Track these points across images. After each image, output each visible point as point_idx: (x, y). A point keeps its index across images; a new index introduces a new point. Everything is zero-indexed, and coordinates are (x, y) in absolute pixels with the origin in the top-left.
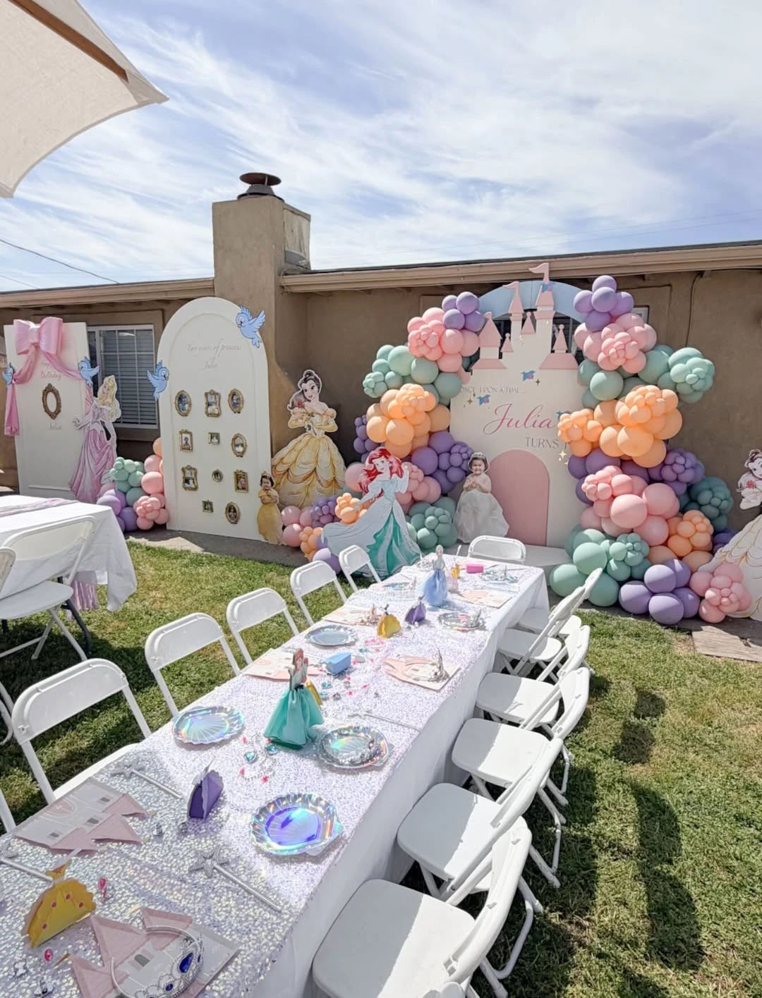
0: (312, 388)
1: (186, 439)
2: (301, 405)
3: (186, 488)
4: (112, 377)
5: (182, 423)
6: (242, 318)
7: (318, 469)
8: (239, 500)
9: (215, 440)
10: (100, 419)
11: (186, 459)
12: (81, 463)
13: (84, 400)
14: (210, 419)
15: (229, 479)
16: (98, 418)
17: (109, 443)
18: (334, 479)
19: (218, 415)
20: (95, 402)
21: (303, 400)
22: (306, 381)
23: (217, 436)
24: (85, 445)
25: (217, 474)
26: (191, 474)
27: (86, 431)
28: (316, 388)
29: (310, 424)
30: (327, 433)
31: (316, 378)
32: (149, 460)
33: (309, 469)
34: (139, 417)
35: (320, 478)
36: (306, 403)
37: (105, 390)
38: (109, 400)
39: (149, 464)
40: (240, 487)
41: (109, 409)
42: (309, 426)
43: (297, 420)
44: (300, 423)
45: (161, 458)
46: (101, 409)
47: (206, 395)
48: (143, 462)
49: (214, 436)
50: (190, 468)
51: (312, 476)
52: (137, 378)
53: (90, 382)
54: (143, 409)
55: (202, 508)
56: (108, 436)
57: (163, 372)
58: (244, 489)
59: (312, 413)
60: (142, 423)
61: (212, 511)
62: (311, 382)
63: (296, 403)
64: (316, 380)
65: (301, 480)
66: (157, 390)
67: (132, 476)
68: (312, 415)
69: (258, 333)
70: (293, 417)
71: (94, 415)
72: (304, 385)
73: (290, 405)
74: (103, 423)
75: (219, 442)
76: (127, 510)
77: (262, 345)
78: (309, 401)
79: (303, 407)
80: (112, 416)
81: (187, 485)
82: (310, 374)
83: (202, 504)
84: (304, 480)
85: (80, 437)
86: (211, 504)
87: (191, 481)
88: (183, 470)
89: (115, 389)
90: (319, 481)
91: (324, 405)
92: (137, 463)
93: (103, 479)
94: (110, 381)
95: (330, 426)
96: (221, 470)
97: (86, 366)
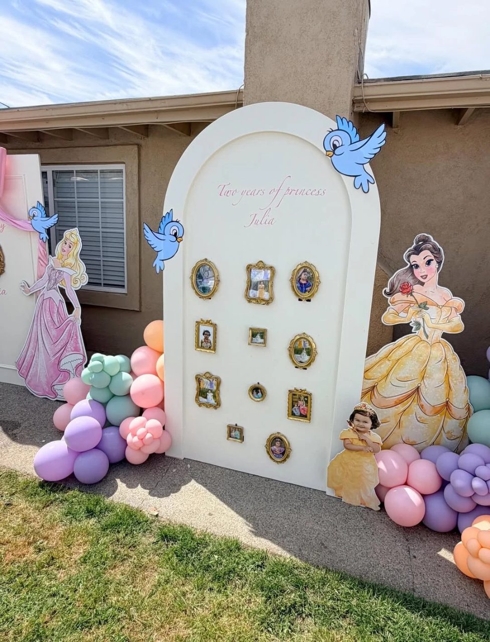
0: (429, 262)
1: (206, 333)
2: (406, 289)
3: (200, 405)
4: (75, 231)
5: (200, 309)
6: (338, 139)
7: (423, 389)
8: (293, 430)
9: (258, 339)
10: (58, 285)
11: (203, 362)
12: (33, 341)
13: (36, 261)
14: (253, 307)
15: (278, 400)
16: (55, 283)
17: (71, 317)
18: (447, 405)
19: (268, 302)
20: (51, 262)
21: (411, 281)
22: (417, 251)
23: (263, 334)
24: (37, 318)
25: (257, 390)
26: (211, 384)
27: (40, 300)
28: (434, 264)
29: (421, 321)
30: (445, 336)
31: (434, 247)
32: (139, 355)
33: (409, 387)
34: (102, 277)
35: (423, 402)
36: (417, 287)
37: (66, 247)
38: (71, 260)
39: (140, 363)
40: (297, 412)
41: (71, 272)
42: (418, 324)
43: (397, 314)
44: (402, 319)
45: (161, 353)
46: (60, 272)
47: (249, 268)
48: (129, 356)
49: (258, 335)
50: (208, 376)
51: (410, 400)
52: (101, 230)
53: (45, 235)
54: (106, 268)
55: (226, 435)
56: (70, 308)
57: (171, 229)
58: (303, 416)
59: (426, 303)
60: (105, 285)
61: (242, 439)
62: (426, 254)
63: (397, 286)
64: (435, 251)
65: (393, 403)
66: (161, 256)
67: (115, 381)
68: (424, 306)
69: (368, 167)
70: (390, 310)
71: (50, 280)
72: (413, 258)
73: (388, 289)
74: (62, 291)
75: (265, 343)
76: (110, 433)
77: (374, 188)
78: (422, 284)
79: (410, 293)
80: (75, 282)
81: (202, 399)
82: (426, 240)
83: (226, 430)
84: (397, 404)
85: (30, 306)
86: (241, 430)
87: (210, 395)
88: (198, 379)
89: (80, 246)
90: (422, 407)
91: (447, 291)
92: (120, 358)
93: (62, 363)
94: (73, 235)
95: (452, 325)
96: (263, 384)
97: (39, 213)
